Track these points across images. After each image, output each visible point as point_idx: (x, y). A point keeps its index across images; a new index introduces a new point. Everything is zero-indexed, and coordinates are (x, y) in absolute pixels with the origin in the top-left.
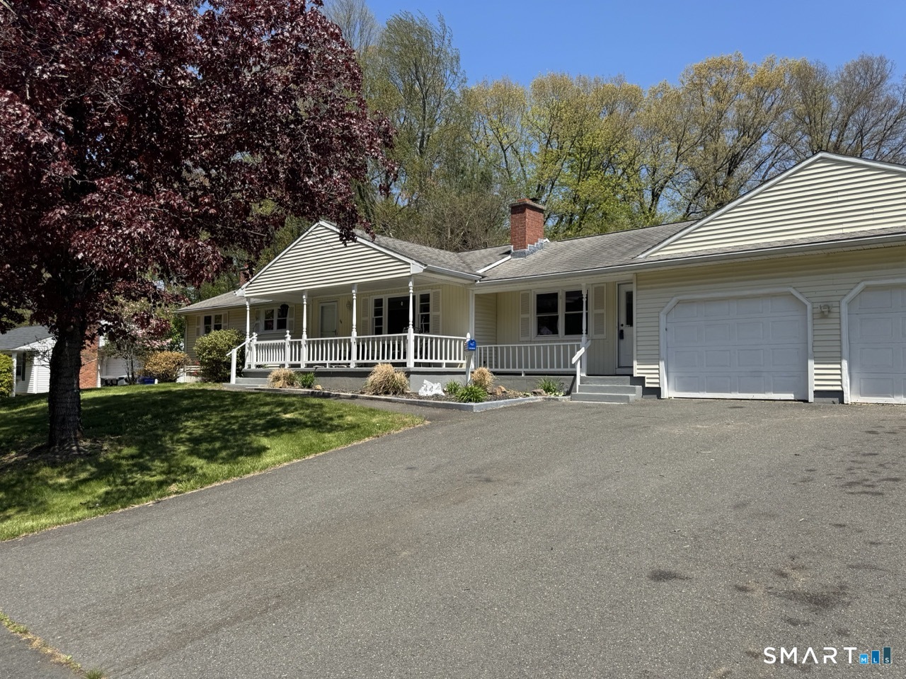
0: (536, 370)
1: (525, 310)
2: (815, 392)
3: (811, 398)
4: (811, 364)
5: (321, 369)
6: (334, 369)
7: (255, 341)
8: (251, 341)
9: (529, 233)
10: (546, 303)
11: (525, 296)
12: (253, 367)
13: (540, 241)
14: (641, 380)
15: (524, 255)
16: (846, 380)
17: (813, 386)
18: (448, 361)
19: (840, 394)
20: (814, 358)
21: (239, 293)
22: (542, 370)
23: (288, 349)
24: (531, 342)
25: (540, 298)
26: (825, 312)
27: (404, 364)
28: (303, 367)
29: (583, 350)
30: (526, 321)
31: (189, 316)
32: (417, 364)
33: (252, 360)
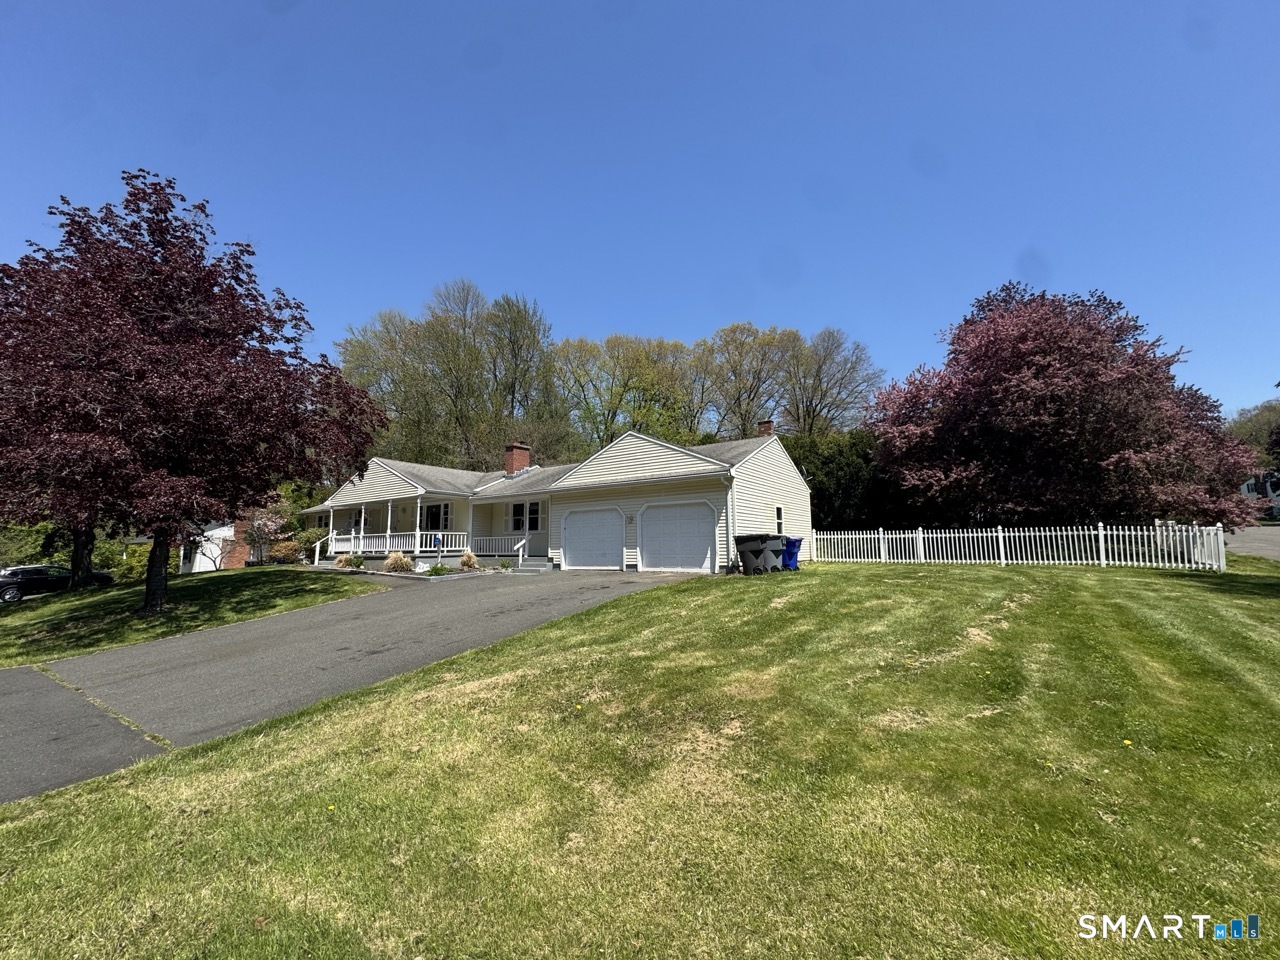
0: (503, 554)
1: (507, 515)
2: (627, 565)
3: (625, 569)
4: (625, 549)
5: (370, 554)
6: (378, 555)
7: (335, 536)
8: (333, 535)
9: (516, 464)
10: (518, 509)
11: (507, 505)
12: (333, 554)
13: (526, 468)
14: (551, 560)
15: (512, 478)
16: (639, 558)
17: (625, 563)
18: (449, 548)
19: (635, 566)
20: (626, 546)
21: (326, 503)
22: (506, 553)
23: (353, 541)
24: (509, 535)
25: (515, 506)
26: (631, 520)
27: (413, 552)
28: (360, 553)
29: (524, 541)
30: (507, 521)
31: (309, 516)
32: (421, 552)
33: (332, 549)
